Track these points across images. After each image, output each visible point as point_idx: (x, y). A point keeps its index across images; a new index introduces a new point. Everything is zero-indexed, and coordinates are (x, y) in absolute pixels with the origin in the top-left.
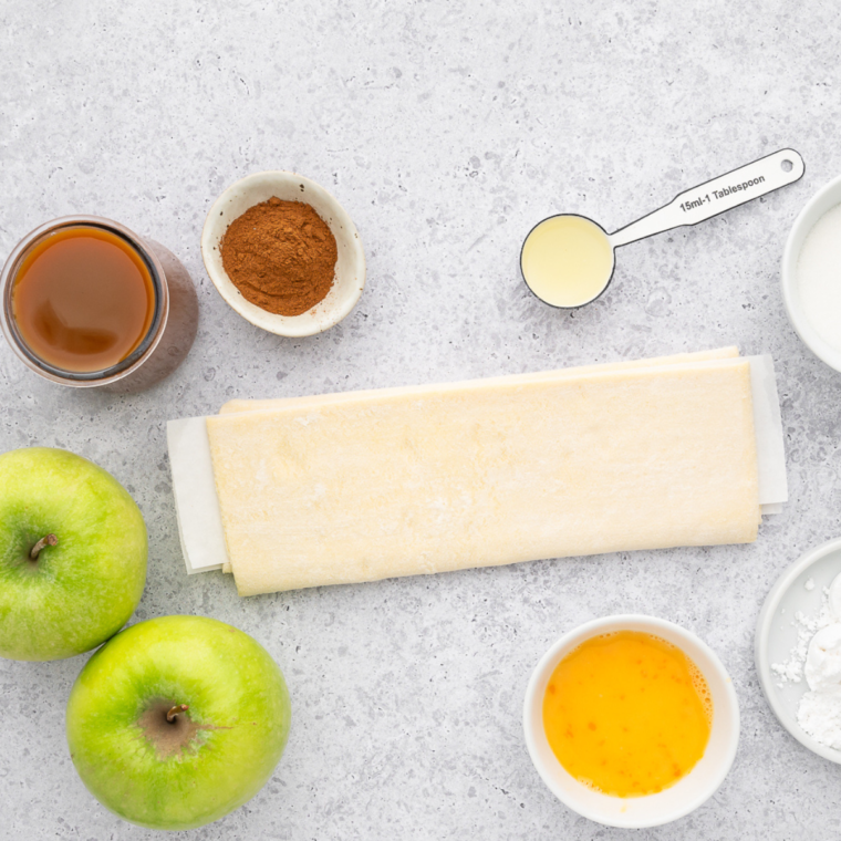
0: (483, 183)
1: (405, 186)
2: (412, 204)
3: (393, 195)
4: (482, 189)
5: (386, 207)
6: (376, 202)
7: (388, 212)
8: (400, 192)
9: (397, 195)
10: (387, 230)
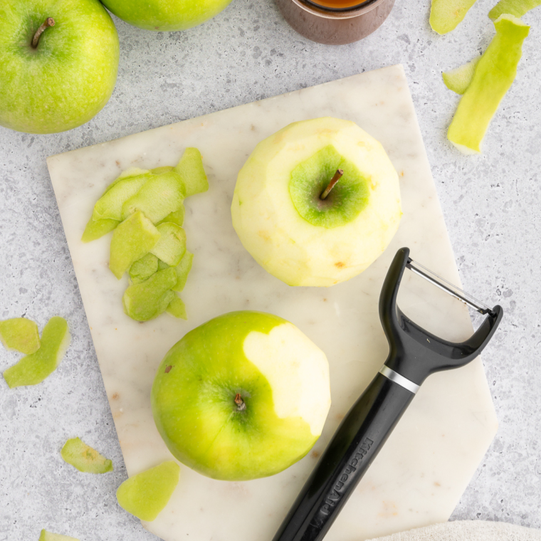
0: (492, 299)
1: (490, 239)
2: (475, 245)
3: (482, 230)
4: (487, 299)
5: (473, 225)
6: (477, 217)
7: (470, 226)
8: (485, 236)
9: (482, 233)
10: (456, 225)
